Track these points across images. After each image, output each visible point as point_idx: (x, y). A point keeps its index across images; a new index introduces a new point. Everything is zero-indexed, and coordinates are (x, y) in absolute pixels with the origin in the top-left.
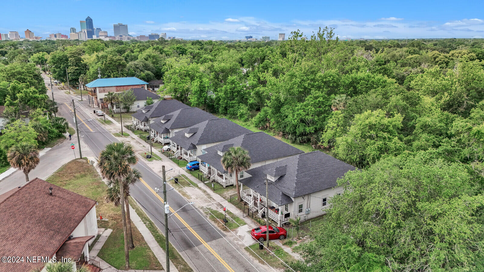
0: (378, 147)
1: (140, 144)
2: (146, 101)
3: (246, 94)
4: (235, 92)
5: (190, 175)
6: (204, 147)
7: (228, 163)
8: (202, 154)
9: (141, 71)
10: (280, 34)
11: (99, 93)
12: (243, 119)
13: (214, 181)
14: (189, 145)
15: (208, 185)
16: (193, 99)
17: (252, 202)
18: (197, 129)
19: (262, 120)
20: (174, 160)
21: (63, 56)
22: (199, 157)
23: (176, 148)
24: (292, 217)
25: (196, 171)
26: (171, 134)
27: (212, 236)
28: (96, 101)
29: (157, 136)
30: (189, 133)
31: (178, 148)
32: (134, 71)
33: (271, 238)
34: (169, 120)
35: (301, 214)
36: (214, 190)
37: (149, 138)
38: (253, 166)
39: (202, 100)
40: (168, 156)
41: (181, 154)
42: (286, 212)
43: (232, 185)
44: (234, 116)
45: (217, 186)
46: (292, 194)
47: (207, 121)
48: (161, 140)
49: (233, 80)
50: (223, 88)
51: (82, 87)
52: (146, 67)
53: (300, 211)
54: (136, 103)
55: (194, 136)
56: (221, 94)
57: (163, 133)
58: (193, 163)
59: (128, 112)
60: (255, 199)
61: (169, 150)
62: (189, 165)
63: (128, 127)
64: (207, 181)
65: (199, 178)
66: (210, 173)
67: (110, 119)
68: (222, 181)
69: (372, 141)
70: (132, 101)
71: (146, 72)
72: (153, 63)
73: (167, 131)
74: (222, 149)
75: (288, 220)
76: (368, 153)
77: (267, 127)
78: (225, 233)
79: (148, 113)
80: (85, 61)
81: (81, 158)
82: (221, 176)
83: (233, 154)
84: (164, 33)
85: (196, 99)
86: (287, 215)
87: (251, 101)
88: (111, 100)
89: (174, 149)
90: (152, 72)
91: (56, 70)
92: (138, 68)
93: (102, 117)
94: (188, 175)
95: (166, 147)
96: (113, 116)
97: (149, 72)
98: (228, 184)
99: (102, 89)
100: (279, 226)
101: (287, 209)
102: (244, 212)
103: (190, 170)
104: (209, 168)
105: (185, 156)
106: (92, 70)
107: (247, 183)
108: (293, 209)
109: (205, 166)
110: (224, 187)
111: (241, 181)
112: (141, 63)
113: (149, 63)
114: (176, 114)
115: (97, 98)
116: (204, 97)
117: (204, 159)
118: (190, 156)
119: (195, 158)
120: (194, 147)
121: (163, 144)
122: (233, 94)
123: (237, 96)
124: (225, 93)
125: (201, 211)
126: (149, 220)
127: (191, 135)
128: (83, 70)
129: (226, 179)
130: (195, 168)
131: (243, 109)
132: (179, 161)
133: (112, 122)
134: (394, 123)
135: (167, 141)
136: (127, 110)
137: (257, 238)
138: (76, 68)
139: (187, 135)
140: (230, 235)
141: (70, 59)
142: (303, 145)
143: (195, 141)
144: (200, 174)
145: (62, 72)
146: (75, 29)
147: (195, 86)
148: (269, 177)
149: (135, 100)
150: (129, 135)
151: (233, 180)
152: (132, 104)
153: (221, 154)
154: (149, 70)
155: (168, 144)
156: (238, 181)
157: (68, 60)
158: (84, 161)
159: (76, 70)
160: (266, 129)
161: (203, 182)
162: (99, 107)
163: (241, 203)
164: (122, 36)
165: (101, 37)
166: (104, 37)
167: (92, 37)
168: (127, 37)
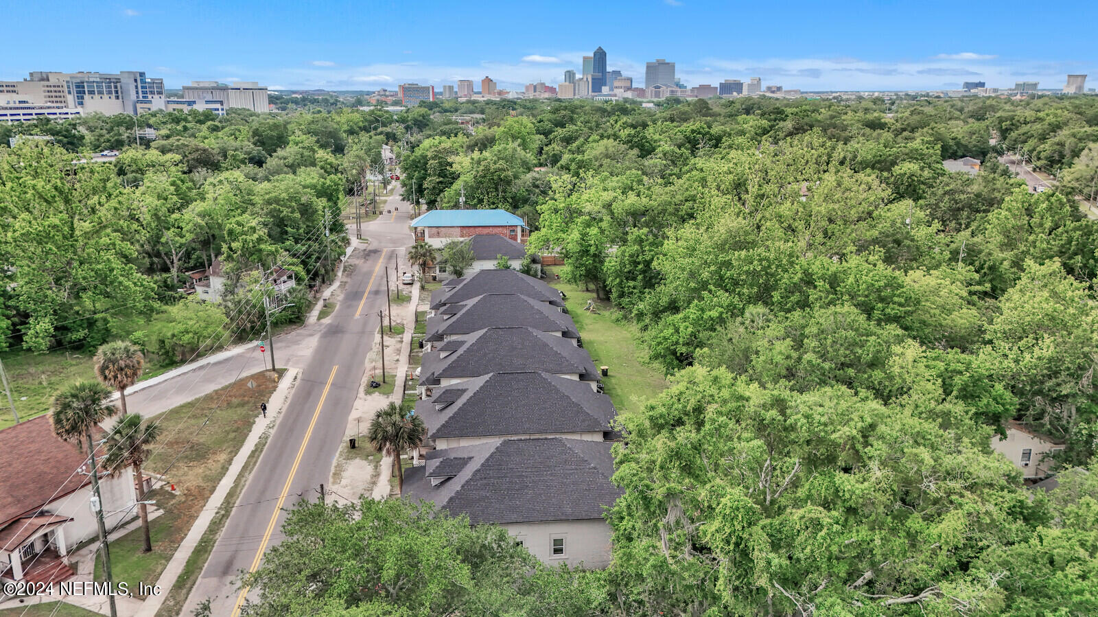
1: (399, 354)
2: (495, 262)
4: (639, 263)
11: (430, 237)
14: (428, 375)
18: (462, 343)
20: (408, 399)
21: (422, 155)
34: (454, 315)
37: (421, 344)
54: (477, 264)
57: (429, 340)
67: (415, 292)
70: (466, 261)
81: (274, 369)
84: (757, 77)
88: (420, 259)
96: (422, 288)
99: (434, 230)
107: (408, 477)
114: (472, 303)
126: (228, 510)
127: (447, 354)
133: (410, 301)
136: (458, 277)
138: (438, 180)
139: (442, 355)
141: (430, 163)
146: (573, 74)
149: (473, 259)
150: (401, 333)
152: (469, 265)
157: (427, 164)
158: (277, 376)
159: (438, 183)
164: (659, 88)
165: (617, 91)
166: (622, 90)
167: (601, 91)
168: (669, 89)
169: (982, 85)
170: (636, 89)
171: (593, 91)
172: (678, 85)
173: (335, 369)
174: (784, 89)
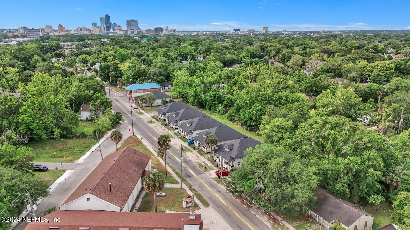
0: (279, 137)
1: (162, 128)
2: (162, 100)
3: (223, 98)
5: (189, 146)
6: (197, 132)
7: (207, 142)
8: (195, 136)
9: (157, 76)
10: (264, 27)
11: (134, 93)
12: (220, 114)
13: (201, 150)
14: (188, 131)
15: (198, 152)
16: (191, 100)
17: (218, 160)
18: (193, 122)
19: (231, 115)
20: (181, 138)
21: (107, 65)
22: (194, 137)
23: (182, 132)
24: (234, 167)
25: (192, 145)
26: (179, 123)
27: (199, 173)
28: (131, 98)
29: (171, 124)
30: (189, 124)
31: (183, 132)
32: (152, 77)
33: (223, 175)
34: (177, 115)
35: (239, 166)
36: (201, 154)
37: (166, 125)
38: (219, 144)
39: (196, 100)
40: (178, 136)
41: (184, 135)
42: (232, 165)
43: (210, 152)
44: (215, 111)
45: (202, 153)
46: (234, 157)
47: (198, 118)
48: (173, 126)
49: (215, 89)
50: (209, 94)
51: (119, 85)
52: (160, 74)
53: (239, 165)
54: (156, 101)
55: (191, 126)
56: (208, 98)
57: (174, 123)
58: (191, 140)
59: (152, 106)
60: (219, 159)
61: (178, 132)
62: (189, 141)
63: (153, 117)
64: (197, 150)
65: (193, 148)
66: (199, 146)
67: (142, 111)
68: (205, 150)
69: (277, 134)
70: (154, 100)
71: (161, 77)
72: (165, 70)
73: (176, 122)
74: (205, 134)
75: (232, 168)
76: (274, 139)
77: (233, 119)
78: (204, 172)
79: (165, 110)
80: (121, 69)
81: (133, 136)
82: (205, 148)
83: (210, 138)
85: (193, 100)
86: (232, 166)
87: (225, 103)
88: (143, 100)
89: (181, 132)
90: (164, 77)
91: (102, 74)
92: (155, 74)
93: (137, 109)
94: (188, 147)
95: (176, 131)
96: (143, 109)
97: (162, 77)
98: (208, 152)
99: (135, 91)
100: (228, 171)
101: (233, 164)
102: (214, 164)
103: (189, 144)
104: (199, 143)
105: (186, 136)
106: (126, 76)
107: (216, 151)
108: (235, 164)
109: (197, 142)
110: (206, 153)
111: (213, 150)
112: (157, 71)
113: (162, 70)
114: (182, 111)
115: (132, 96)
116: (197, 98)
117: (196, 138)
118: (189, 136)
119: (191, 137)
120: (191, 132)
121: (174, 129)
122: (215, 98)
123: (217, 99)
124: (210, 97)
125: (195, 163)
126: (172, 166)
127: (190, 125)
128: (119, 74)
129: (207, 149)
130: (191, 143)
131: (220, 107)
132: (183, 139)
133: (143, 113)
134: (288, 125)
135: (176, 127)
136: (151, 105)
137: (217, 175)
138: (115, 73)
139: (188, 125)
140: (206, 173)
141: (111, 67)
142: (252, 131)
143: (192, 128)
144: (194, 146)
145: (106, 76)
146: (96, 24)
147: (191, 92)
148: (225, 149)
149: (156, 99)
150: (155, 123)
151: (210, 150)
152: (154, 101)
153: (205, 137)
154: (162, 75)
155: (177, 129)
156: (212, 150)
157: (110, 68)
158: (135, 137)
159: (115, 74)
160: (233, 121)
161: (196, 150)
162: (133, 102)
163: (213, 161)
164: (133, 30)
165: (116, 31)
166: (119, 31)
167: (110, 31)
168: (137, 31)
169: (239, 30)
170: (124, 30)
171: (107, 31)
172: (140, 29)
173: (149, 133)
174: (176, 30)
